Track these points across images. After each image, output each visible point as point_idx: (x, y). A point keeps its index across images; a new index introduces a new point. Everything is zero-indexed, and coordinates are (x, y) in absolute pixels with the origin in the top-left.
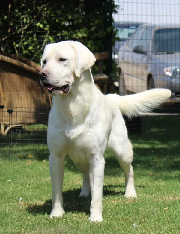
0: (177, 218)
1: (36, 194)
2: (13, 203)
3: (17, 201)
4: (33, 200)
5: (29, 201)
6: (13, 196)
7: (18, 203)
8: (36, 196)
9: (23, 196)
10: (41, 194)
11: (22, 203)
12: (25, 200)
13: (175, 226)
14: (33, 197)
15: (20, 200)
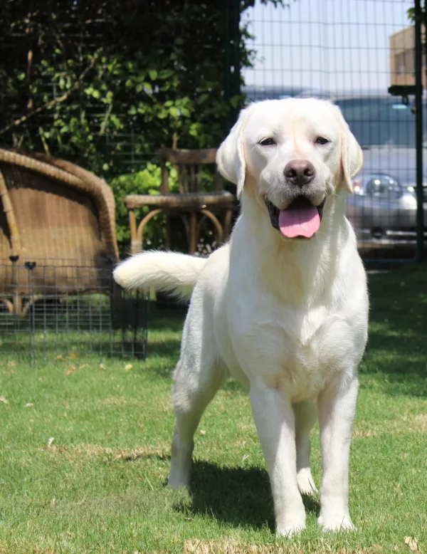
0: (368, 471)
1: (83, 430)
2: (36, 449)
3: (44, 444)
4: (75, 442)
5: (67, 444)
6: (36, 434)
7: (45, 448)
8: (83, 434)
9: (56, 434)
10: (92, 430)
11: (54, 448)
12: (60, 442)
13: (364, 487)
14: (77, 436)
15: (50, 443)
